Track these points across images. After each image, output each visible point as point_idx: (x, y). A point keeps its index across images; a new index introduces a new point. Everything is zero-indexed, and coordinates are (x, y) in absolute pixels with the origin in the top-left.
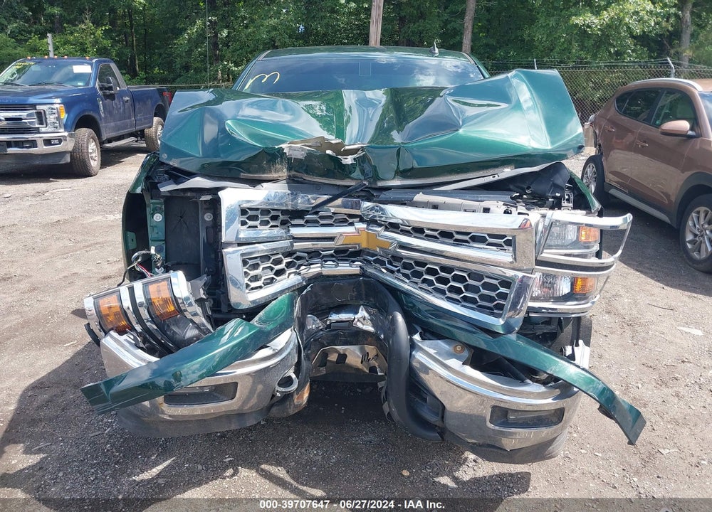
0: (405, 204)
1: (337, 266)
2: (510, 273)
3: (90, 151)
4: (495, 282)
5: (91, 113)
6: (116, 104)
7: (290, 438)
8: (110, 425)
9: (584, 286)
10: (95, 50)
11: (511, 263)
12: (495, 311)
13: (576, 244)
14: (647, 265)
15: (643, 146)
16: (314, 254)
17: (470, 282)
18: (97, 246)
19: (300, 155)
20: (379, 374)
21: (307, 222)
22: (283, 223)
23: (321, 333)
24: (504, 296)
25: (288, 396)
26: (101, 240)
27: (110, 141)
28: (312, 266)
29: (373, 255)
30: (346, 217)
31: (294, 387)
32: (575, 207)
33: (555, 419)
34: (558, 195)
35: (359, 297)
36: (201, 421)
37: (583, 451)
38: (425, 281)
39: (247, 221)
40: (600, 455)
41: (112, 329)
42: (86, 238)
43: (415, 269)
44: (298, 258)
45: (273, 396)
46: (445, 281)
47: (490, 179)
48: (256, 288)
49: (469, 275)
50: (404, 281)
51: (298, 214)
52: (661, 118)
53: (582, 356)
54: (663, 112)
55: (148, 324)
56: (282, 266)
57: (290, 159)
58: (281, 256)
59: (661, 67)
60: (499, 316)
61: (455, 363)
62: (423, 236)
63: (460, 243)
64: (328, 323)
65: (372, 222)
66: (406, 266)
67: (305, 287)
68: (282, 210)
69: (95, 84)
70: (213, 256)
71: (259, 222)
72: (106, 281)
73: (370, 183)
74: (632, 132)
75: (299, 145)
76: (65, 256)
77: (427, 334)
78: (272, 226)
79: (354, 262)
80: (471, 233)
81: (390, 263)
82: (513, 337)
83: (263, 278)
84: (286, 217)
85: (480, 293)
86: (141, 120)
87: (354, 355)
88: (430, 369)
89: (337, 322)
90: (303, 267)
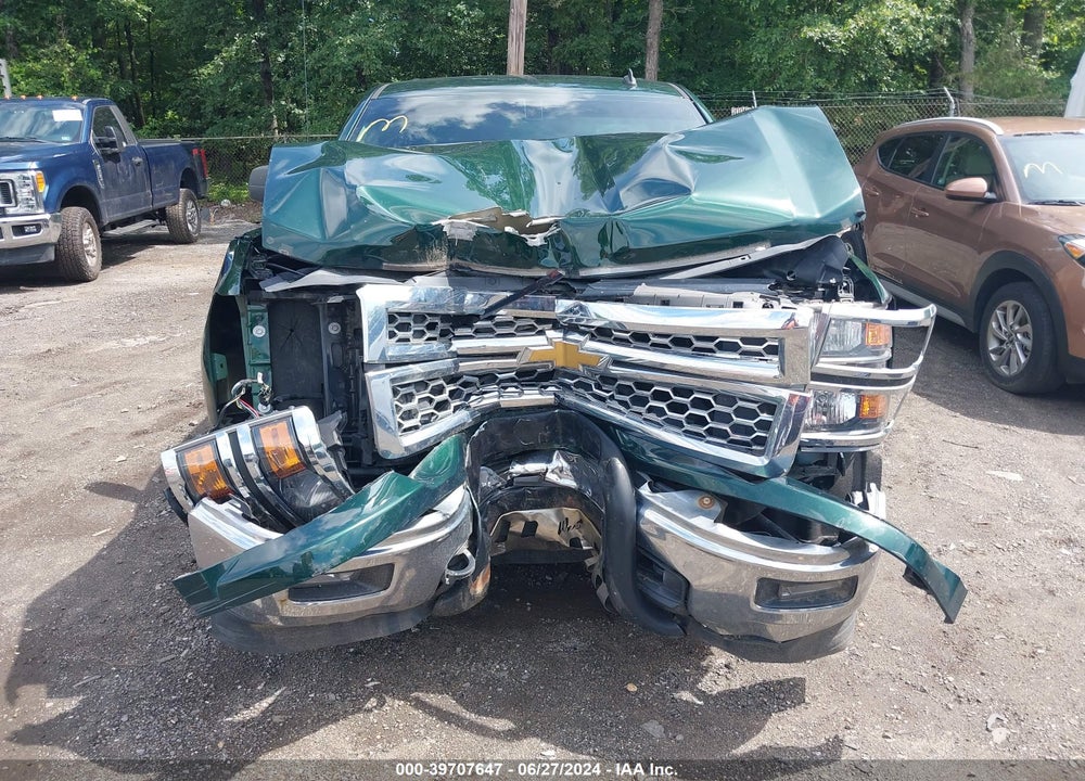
0: (622, 301)
1: (521, 393)
2: (773, 392)
3: (85, 242)
4: (754, 406)
5: (85, 184)
6: (121, 169)
7: (458, 649)
8: (187, 645)
9: (872, 409)
10: (77, 85)
11: (775, 377)
12: (754, 447)
13: (861, 349)
14: (936, 387)
15: (921, 216)
16: (488, 378)
17: (717, 407)
18: (117, 387)
19: (466, 235)
20: (584, 548)
21: (477, 331)
22: (444, 334)
23: (500, 492)
24: (765, 426)
25: (461, 584)
26: (120, 378)
27: (113, 226)
28: (485, 396)
29: (573, 377)
30: (533, 322)
31: (471, 569)
32: (857, 298)
33: (844, 594)
34: (833, 281)
35: (553, 439)
36: (336, 625)
37: (875, 645)
38: (651, 410)
39: (396, 331)
40: (899, 648)
41: (205, 495)
42: (96, 374)
43: (636, 393)
44: (466, 385)
45: (441, 583)
46: (681, 408)
47: (738, 262)
48: (410, 429)
49: (715, 398)
50: (620, 411)
51: (465, 320)
52: (945, 175)
53: (877, 504)
54: (947, 167)
55: (260, 485)
56: (445, 396)
57: (451, 241)
58: (441, 382)
59: (935, 100)
60: (759, 454)
61: (703, 522)
62: (648, 345)
63: (701, 352)
64: (509, 478)
65: (572, 328)
66: (623, 390)
67: (476, 427)
68: (443, 315)
69: (88, 139)
70: (342, 386)
71: (412, 332)
72: (140, 438)
73: (568, 272)
74: (902, 195)
75: (464, 221)
76: (69, 403)
77: (659, 485)
78: (429, 339)
79: (546, 387)
80: (717, 338)
81: (599, 387)
82: (781, 481)
83: (420, 414)
84: (447, 326)
85: (732, 423)
86: (161, 192)
87: (548, 522)
88: (668, 532)
89: (522, 475)
90: (473, 398)
